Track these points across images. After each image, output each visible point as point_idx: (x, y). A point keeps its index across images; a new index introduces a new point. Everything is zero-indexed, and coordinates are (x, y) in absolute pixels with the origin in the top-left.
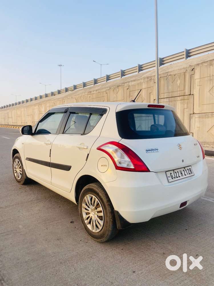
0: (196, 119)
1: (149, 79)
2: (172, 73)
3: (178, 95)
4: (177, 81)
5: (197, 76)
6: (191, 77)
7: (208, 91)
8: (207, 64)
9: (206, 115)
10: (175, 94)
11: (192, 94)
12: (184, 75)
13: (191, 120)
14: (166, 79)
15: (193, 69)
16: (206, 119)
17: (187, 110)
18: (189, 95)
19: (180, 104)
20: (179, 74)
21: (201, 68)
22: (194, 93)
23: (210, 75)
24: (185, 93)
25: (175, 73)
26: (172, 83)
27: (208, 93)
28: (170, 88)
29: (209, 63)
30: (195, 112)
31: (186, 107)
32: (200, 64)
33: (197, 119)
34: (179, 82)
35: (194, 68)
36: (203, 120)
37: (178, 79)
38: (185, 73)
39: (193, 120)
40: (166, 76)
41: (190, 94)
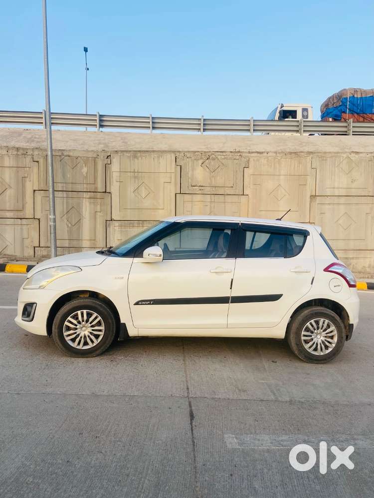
0: (115, 228)
1: (21, 152)
2: (71, 154)
3: (85, 190)
4: (82, 168)
5: (115, 167)
6: (106, 167)
7: (132, 190)
8: (130, 155)
9: (130, 224)
10: (79, 187)
11: (108, 191)
12: (93, 161)
13: (108, 229)
14: (59, 160)
15: (108, 156)
16: (130, 228)
17: (101, 214)
18: (103, 192)
19: (88, 204)
20: (85, 158)
21: (120, 158)
22: (112, 191)
23: (134, 170)
24: (96, 188)
25: (78, 155)
26: (73, 169)
27: (133, 195)
28: (69, 176)
29: (132, 154)
30: (114, 217)
31: (99, 210)
32: (120, 152)
33: (117, 228)
34: (85, 170)
35: (110, 156)
36: (126, 229)
37: (84, 165)
38: (95, 159)
39: (110, 230)
40: (60, 156)
41: (105, 192)
